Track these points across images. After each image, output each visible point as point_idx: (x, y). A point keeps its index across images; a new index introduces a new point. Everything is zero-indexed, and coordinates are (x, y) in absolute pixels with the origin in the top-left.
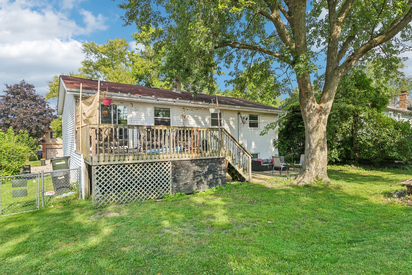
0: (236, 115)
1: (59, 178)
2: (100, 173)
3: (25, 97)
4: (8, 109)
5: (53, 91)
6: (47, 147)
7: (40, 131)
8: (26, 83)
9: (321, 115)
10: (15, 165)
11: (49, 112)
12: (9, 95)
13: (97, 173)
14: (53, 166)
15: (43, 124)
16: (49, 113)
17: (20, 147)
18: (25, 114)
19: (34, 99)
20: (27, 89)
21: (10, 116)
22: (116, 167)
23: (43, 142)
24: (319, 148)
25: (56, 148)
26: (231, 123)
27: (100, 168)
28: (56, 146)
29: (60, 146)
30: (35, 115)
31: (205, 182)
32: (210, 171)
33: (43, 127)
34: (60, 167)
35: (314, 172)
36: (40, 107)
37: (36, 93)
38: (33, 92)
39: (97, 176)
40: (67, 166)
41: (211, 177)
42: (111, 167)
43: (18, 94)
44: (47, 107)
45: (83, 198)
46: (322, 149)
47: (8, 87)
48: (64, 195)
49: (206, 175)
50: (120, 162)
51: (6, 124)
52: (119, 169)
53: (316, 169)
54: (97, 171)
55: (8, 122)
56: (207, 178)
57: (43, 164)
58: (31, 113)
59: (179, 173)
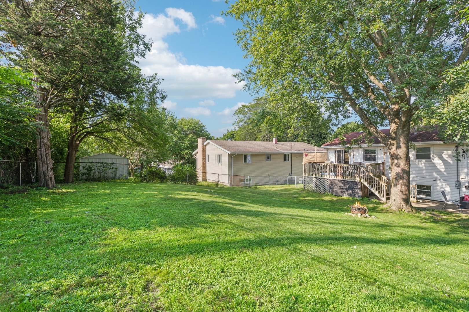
32: (349, 188)
49: (347, 190)
59: (332, 185)
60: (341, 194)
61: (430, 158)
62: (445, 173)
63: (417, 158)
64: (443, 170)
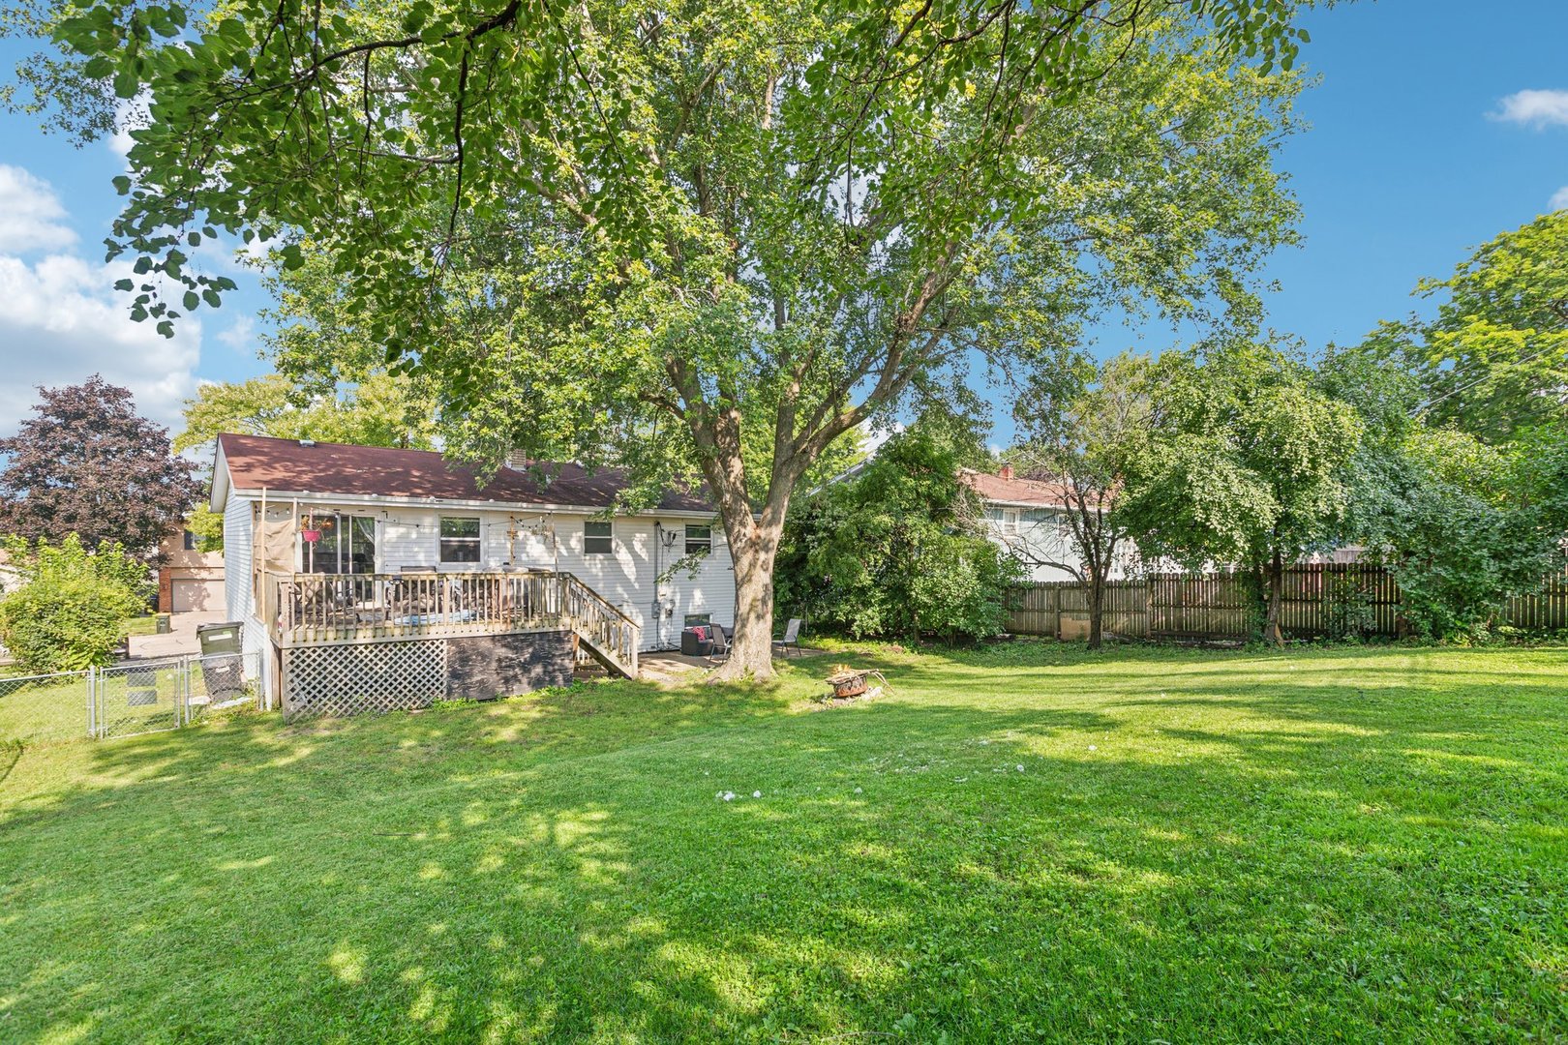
0: (651, 527)
1: (218, 671)
2: (297, 662)
3: (101, 424)
4: (49, 462)
5: (197, 429)
6: (175, 575)
7: (151, 528)
8: (105, 384)
9: (756, 551)
10: (99, 637)
11: (181, 470)
12: (50, 418)
13: (292, 662)
14: (203, 645)
15: (162, 507)
16: (182, 475)
17: (106, 591)
18: (102, 477)
19: (132, 431)
20: (108, 401)
21: (51, 481)
22: (330, 650)
23: (161, 562)
24: (753, 616)
25: (204, 580)
26: (637, 546)
27: (297, 653)
28: (204, 574)
29: (216, 574)
30: (136, 479)
31: (525, 680)
32: (535, 659)
33: (162, 517)
34: (220, 647)
35: (742, 659)
36: (153, 454)
37: (138, 415)
38: (128, 410)
39: (291, 667)
40: (236, 645)
41: (538, 670)
42: (319, 651)
43: (80, 415)
44: (171, 456)
45: (269, 709)
46: (759, 617)
47: (44, 394)
48: (228, 704)
49: (525, 667)
50: (337, 643)
51: (43, 507)
52: (335, 654)
53: (746, 654)
54: (292, 657)
55: (49, 501)
56: (529, 671)
57: (164, 628)
58: (123, 475)
59: (464, 660)
60: (501, 689)
61: (609, 551)
62: (637, 586)
63: (587, 551)
64: (632, 578)
